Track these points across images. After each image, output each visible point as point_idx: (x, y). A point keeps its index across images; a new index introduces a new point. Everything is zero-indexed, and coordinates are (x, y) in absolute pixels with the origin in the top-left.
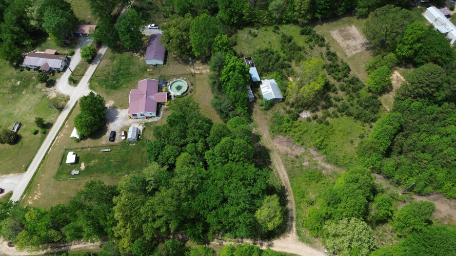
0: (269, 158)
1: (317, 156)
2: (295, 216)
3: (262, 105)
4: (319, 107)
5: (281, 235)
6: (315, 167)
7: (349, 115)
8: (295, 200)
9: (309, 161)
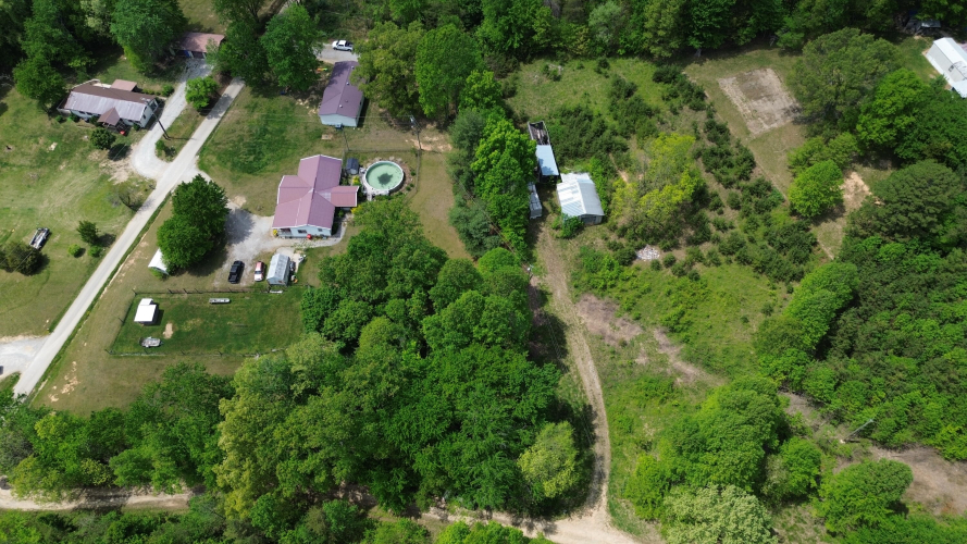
0: (564, 342)
1: (667, 346)
2: (607, 472)
3: (557, 228)
4: (682, 241)
5: (573, 511)
6: (662, 369)
7: (744, 261)
8: (612, 436)
9: (649, 354)
